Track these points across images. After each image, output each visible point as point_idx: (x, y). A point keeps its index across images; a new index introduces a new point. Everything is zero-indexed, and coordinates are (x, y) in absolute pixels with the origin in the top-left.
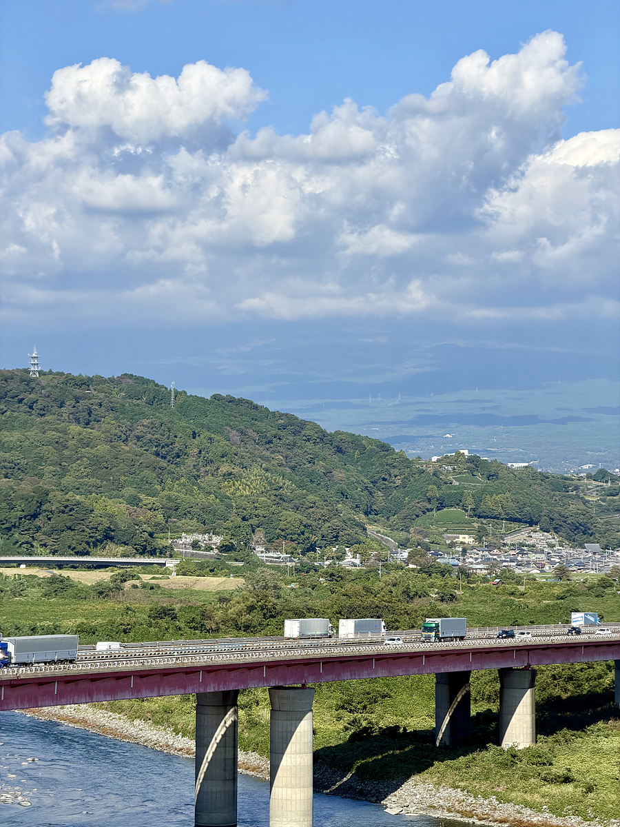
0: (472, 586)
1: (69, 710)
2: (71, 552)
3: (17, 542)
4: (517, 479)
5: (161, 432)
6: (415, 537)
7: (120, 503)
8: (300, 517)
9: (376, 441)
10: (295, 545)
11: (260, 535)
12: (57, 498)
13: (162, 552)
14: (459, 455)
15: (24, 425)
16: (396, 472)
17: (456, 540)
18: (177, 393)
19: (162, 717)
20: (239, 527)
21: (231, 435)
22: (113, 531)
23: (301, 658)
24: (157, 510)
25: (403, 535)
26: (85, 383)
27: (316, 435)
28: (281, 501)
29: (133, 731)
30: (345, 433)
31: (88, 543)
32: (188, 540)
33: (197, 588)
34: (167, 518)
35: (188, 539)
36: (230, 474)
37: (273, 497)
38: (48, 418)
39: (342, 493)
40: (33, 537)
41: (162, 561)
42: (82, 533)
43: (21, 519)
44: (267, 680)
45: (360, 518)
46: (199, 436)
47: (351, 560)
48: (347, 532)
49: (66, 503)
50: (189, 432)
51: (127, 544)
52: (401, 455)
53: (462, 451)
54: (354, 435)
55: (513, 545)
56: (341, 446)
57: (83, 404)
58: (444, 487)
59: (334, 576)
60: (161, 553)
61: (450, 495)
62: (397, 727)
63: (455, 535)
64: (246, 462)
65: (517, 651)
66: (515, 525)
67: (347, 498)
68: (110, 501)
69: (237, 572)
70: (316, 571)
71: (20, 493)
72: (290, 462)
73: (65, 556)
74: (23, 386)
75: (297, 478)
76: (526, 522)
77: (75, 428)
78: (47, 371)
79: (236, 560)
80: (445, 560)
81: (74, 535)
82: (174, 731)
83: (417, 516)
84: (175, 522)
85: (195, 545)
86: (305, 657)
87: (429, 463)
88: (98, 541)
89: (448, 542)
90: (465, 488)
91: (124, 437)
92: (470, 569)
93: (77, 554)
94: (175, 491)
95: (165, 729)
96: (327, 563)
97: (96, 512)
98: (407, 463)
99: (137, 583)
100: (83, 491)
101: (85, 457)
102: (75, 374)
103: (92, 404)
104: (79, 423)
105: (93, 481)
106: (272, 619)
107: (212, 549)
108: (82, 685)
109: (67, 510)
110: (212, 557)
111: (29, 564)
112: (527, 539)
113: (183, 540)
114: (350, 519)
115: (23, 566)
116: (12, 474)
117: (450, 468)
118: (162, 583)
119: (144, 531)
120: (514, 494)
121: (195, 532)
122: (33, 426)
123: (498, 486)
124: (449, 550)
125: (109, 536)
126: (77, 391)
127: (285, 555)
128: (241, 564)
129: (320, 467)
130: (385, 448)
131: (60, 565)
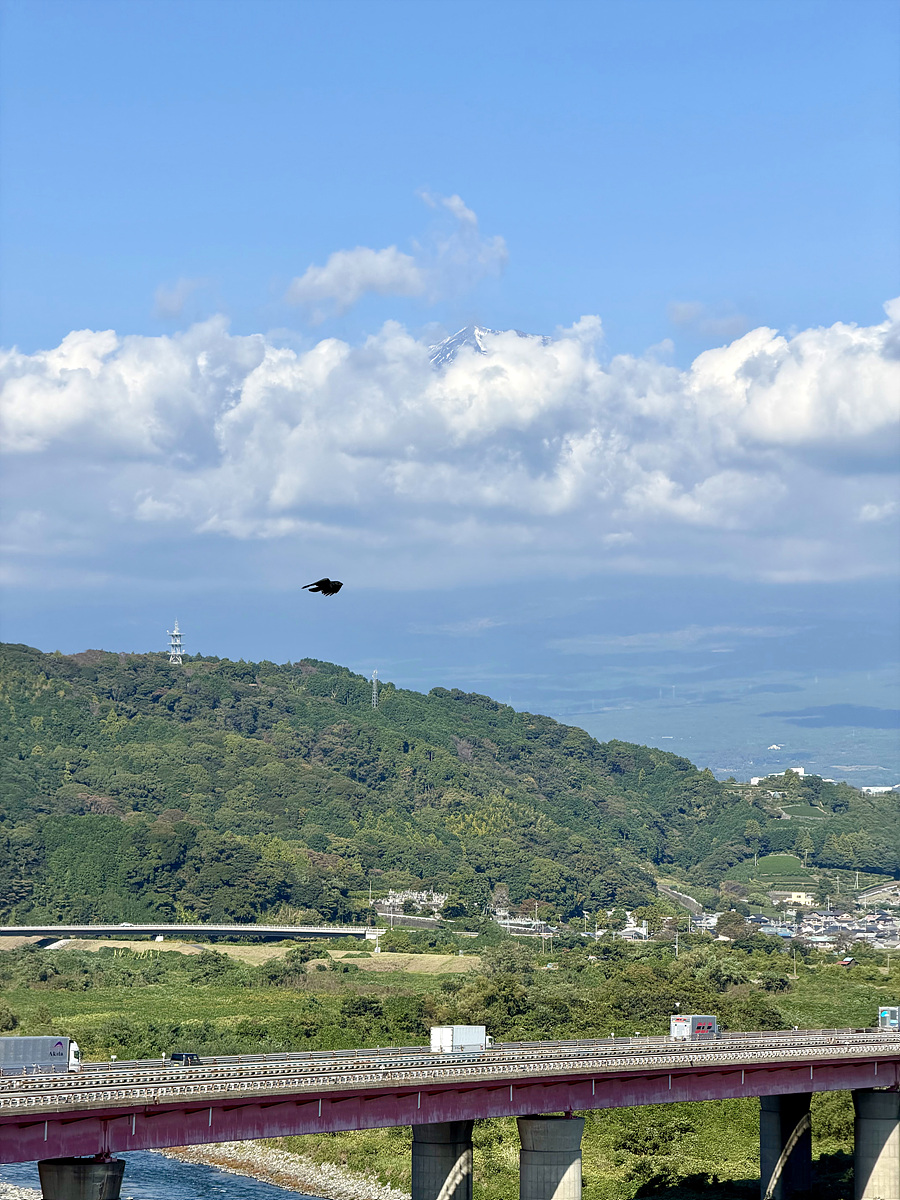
0: (811, 967)
1: (227, 1149)
2: (229, 918)
3: (151, 904)
4: (875, 810)
5: (358, 742)
6: (726, 896)
7: (299, 847)
8: (559, 866)
9: (670, 756)
10: (553, 908)
11: (501, 892)
12: (208, 841)
13: (360, 917)
14: (791, 775)
15: (161, 734)
16: (699, 800)
17: (788, 899)
18: (380, 686)
19: (362, 1160)
20: (472, 881)
21: (459, 747)
22: (290, 886)
23: (564, 1073)
24: (353, 856)
25: (709, 892)
26: (249, 672)
27: (583, 747)
28: (532, 844)
29: (320, 1179)
30: (625, 744)
31: (253, 905)
32: (397, 901)
33: (411, 970)
34: (367, 867)
35: (398, 898)
36: (458, 804)
37: (520, 838)
38: (196, 723)
39: (621, 832)
40: (174, 896)
41: (359, 930)
42: (245, 891)
43: (156, 870)
44: (515, 1105)
45: (648, 867)
46: (413, 748)
47: (634, 929)
48: (628, 888)
49: (221, 847)
50: (399, 742)
51: (310, 907)
52: (707, 776)
53: (795, 770)
54: (637, 747)
55: (871, 907)
56: (620, 762)
57: (246, 702)
58: (769, 822)
59: (610, 952)
60: (358, 919)
61: (778, 835)
62: (704, 1176)
63: (786, 893)
64: (481, 786)
65: (879, 1063)
66: (873, 879)
67: (627, 838)
68: (285, 844)
69: (470, 948)
70: (583, 945)
71: (155, 832)
72: (545, 786)
73: (220, 923)
74: (159, 678)
75: (555, 809)
76: (889, 874)
77: (234, 738)
78: (195, 655)
79: (468, 930)
80: (772, 929)
81: (232, 894)
82: (380, 1179)
83: (731, 865)
84: (378, 874)
85: (408, 907)
86: (570, 1073)
87: (747, 787)
88: (267, 901)
89: (776, 903)
90: (800, 824)
91: (304, 751)
92: (808, 942)
93: (238, 920)
94: (379, 829)
95: (366, 1178)
96: (600, 933)
97: (264, 859)
98: (715, 787)
99: (324, 962)
100: (246, 829)
101: (249, 779)
102: (235, 660)
103: (259, 703)
104: (240, 730)
105: (259, 814)
106: (520, 1016)
107: (432, 913)
108: (248, 1113)
109: (222, 857)
110: (432, 924)
111: (169, 935)
112: (892, 898)
113: (391, 901)
114: (632, 869)
115: (160, 938)
116: (144, 805)
117: (777, 795)
118: (360, 962)
119: (334, 888)
120: (872, 832)
121: (407, 888)
122: (174, 735)
123: (847, 820)
124: (776, 915)
125: (282, 895)
126: (238, 685)
127: (538, 922)
128: (474, 935)
129: (588, 792)
130: (683, 765)
131: (214, 937)
